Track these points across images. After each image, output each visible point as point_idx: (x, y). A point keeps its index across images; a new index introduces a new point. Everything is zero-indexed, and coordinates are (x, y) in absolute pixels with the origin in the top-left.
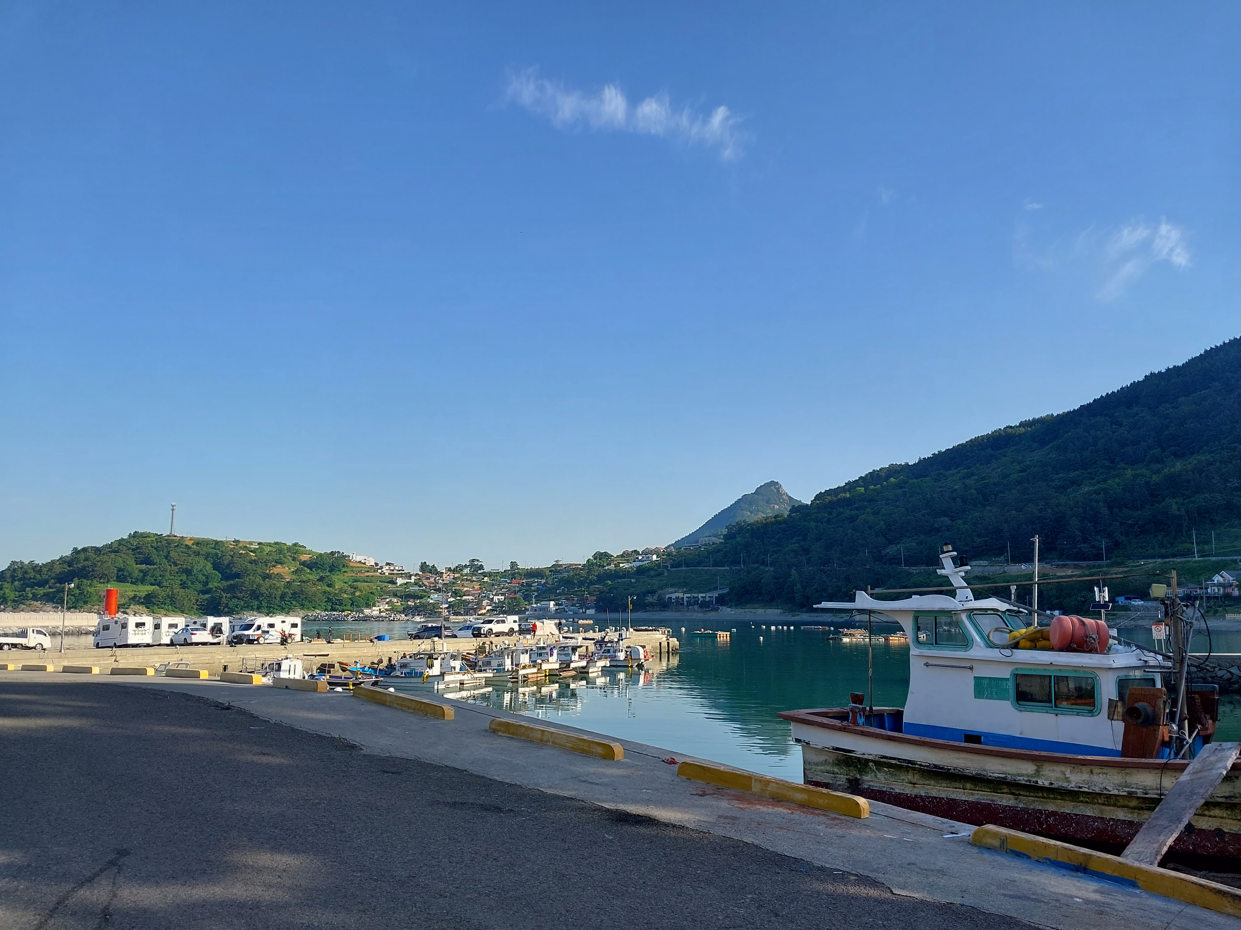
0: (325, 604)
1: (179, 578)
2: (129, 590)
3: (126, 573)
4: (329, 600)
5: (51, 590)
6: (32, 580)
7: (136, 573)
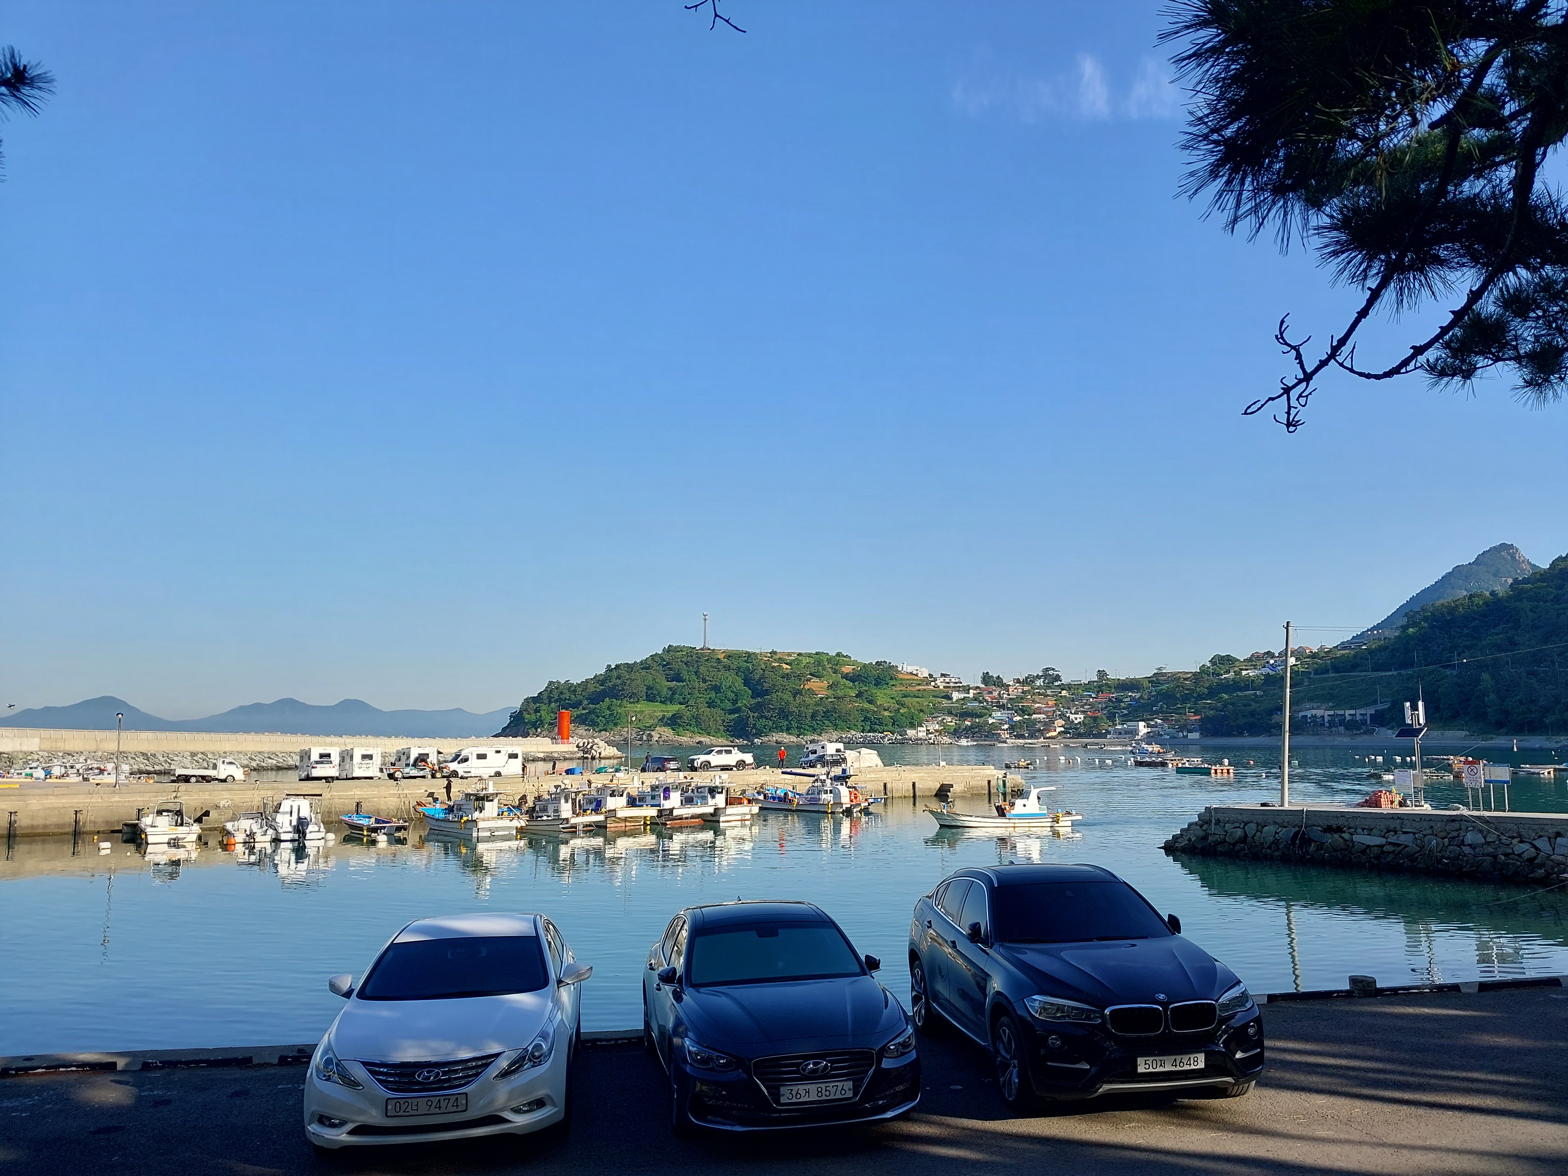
0: (863, 723)
1: (708, 696)
2: (658, 710)
3: (655, 692)
4: (866, 719)
5: (584, 712)
6: (567, 701)
7: (665, 692)
